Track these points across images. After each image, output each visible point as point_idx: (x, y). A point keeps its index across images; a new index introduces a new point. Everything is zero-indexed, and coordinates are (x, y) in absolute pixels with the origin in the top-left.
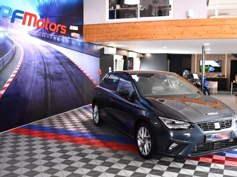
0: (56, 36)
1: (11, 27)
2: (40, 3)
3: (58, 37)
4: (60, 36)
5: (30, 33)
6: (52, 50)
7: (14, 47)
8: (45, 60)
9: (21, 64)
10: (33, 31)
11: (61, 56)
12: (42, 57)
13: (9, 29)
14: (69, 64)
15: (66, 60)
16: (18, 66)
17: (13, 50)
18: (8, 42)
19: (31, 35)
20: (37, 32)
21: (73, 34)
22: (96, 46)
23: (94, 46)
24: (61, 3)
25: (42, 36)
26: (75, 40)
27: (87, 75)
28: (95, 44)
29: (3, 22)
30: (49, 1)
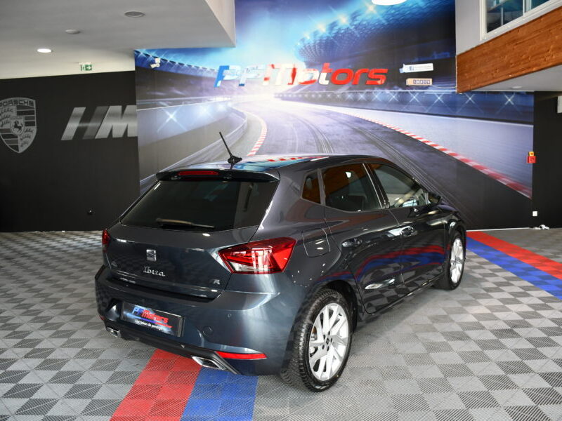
0: (354, 91)
1: (239, 94)
2: (306, 42)
3: (362, 93)
4: (367, 91)
5: (281, 96)
6: (342, 118)
7: (245, 121)
8: (320, 138)
9: (259, 146)
10: (289, 92)
11: (371, 127)
12: (313, 132)
13: (235, 96)
14: (400, 142)
15: (386, 135)
16: (253, 150)
17: (243, 126)
18: (233, 116)
19: (284, 99)
20: (298, 91)
21: (410, 82)
22: (513, 96)
23: (506, 97)
24: (369, 27)
25: (313, 96)
26: (420, 93)
27: (471, 165)
28: (512, 93)
29: (224, 89)
30: (330, 33)
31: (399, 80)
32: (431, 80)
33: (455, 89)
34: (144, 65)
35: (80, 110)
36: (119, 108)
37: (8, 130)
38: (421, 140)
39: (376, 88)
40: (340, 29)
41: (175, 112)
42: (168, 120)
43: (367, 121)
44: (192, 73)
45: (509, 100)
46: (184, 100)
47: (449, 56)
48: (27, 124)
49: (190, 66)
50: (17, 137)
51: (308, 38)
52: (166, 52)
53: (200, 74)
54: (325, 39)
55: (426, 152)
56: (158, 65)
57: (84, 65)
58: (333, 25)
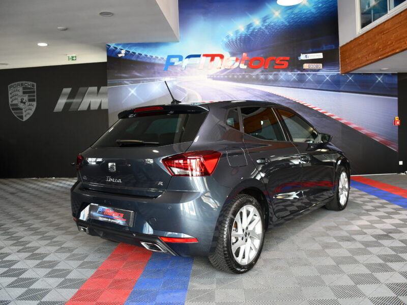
0: (265, 73)
1: (181, 75)
2: (230, 38)
3: (271, 74)
4: (275, 73)
5: (212, 76)
6: (257, 93)
7: (186, 95)
10: (218, 74)
11: (278, 99)
13: (179, 77)
15: (289, 105)
17: (184, 99)
18: (177, 91)
19: (214, 79)
20: (224, 74)
21: (306, 66)
22: (382, 77)
23: (377, 77)
24: (276, 27)
25: (236, 77)
26: (314, 74)
27: (352, 127)
28: (381, 74)
29: (171, 72)
30: (247, 32)
31: (297, 65)
32: (321, 65)
33: (339, 71)
34: (113, 55)
35: (67, 90)
36: (96, 88)
37: (16, 105)
38: (315, 109)
39: (281, 71)
40: (254, 29)
41: (135, 89)
42: (130, 94)
43: (275, 95)
44: (148, 61)
45: (379, 79)
46: (142, 80)
47: (334, 48)
48: (30, 100)
49: (146, 55)
50: (22, 109)
51: (232, 35)
52: (129, 46)
53: (153, 61)
54: (244, 36)
55: (319, 117)
56: (123, 55)
57: (70, 56)
58: (249, 26)
